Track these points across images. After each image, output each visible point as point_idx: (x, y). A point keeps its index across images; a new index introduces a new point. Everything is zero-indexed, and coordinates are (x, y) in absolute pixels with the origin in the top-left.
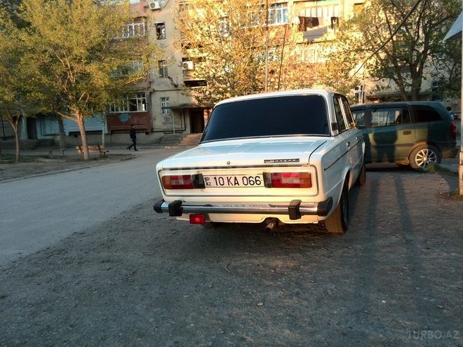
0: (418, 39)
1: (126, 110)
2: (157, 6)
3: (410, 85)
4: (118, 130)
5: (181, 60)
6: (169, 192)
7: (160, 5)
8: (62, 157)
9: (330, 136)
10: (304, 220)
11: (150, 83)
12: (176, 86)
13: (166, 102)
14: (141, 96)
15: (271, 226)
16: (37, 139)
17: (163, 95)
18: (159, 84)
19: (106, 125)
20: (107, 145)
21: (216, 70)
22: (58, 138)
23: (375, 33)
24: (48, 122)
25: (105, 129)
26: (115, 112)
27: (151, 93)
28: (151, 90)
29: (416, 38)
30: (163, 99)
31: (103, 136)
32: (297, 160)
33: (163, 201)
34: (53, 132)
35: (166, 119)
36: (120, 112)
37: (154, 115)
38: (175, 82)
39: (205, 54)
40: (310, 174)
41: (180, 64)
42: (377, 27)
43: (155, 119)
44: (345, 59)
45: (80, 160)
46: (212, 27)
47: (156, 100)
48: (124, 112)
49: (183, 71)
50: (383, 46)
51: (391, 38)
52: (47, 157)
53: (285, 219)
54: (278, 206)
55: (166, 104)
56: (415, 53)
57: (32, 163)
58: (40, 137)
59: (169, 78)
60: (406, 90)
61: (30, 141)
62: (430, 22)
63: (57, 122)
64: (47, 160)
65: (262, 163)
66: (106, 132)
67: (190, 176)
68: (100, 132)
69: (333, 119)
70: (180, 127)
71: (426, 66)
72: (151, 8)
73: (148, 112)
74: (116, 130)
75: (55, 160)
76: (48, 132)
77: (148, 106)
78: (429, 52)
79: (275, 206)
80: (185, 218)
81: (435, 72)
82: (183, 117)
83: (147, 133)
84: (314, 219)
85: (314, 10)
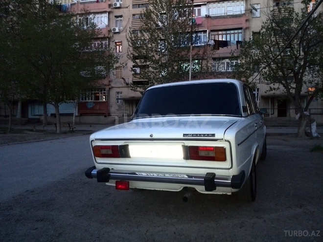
0: (299, 56)
1: (92, 99)
2: (117, 30)
3: (294, 88)
4: (85, 114)
5: (132, 67)
6: (99, 160)
7: (119, 30)
8: (42, 131)
9: (242, 117)
10: (219, 191)
11: (110, 81)
12: (127, 84)
13: (120, 95)
14: (103, 90)
15: (188, 195)
16: (28, 117)
17: (118, 90)
18: (116, 83)
19: (77, 109)
20: (76, 123)
21: (155, 74)
22: (43, 118)
23: (268, 51)
24: (36, 107)
25: (76, 113)
26: (84, 101)
27: (110, 89)
28: (110, 87)
29: (298, 54)
30: (118, 93)
31: (74, 117)
32: (213, 135)
33: (94, 168)
34: (40, 114)
35: (119, 106)
36: (87, 101)
37: (111, 104)
38: (127, 82)
39: (148, 63)
40: (225, 149)
41: (131, 69)
42: (269, 47)
43: (111, 107)
44: (247, 68)
45: (54, 133)
46: (153, 45)
47: (113, 93)
48: (90, 101)
49: (133, 74)
50: (274, 59)
51: (280, 54)
52: (32, 130)
53: (201, 189)
54: (195, 177)
55: (120, 96)
56: (297, 65)
57: (19, 135)
58: (30, 116)
59: (123, 78)
60: (291, 91)
61: (23, 119)
62: (308, 44)
63: (43, 106)
64: (30, 133)
65: (181, 137)
66: (77, 115)
67: (118, 146)
68: (72, 115)
69: (243, 103)
70: (128, 112)
71: (305, 75)
72: (113, 32)
73: (107, 102)
74: (83, 114)
75: (37, 133)
76: (37, 113)
77: (108, 97)
78: (307, 64)
79: (192, 177)
80: (112, 184)
81: (311, 79)
82: (131, 106)
83: (105, 116)
84: (228, 191)
85: (224, 36)
